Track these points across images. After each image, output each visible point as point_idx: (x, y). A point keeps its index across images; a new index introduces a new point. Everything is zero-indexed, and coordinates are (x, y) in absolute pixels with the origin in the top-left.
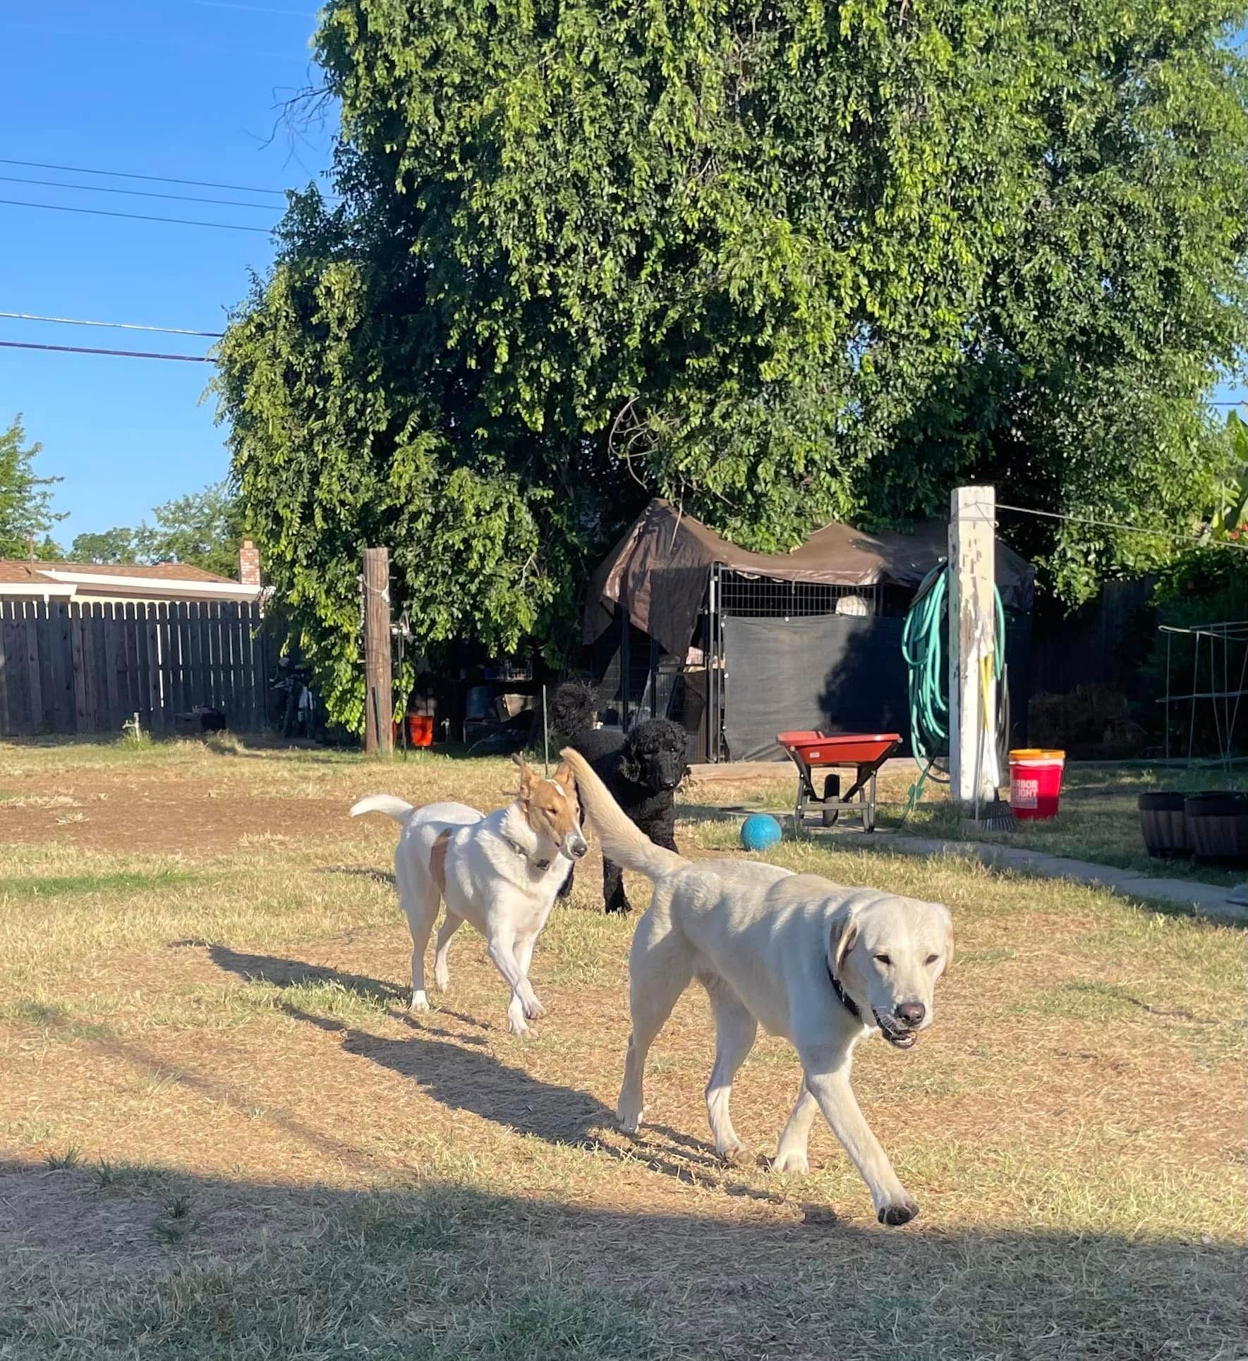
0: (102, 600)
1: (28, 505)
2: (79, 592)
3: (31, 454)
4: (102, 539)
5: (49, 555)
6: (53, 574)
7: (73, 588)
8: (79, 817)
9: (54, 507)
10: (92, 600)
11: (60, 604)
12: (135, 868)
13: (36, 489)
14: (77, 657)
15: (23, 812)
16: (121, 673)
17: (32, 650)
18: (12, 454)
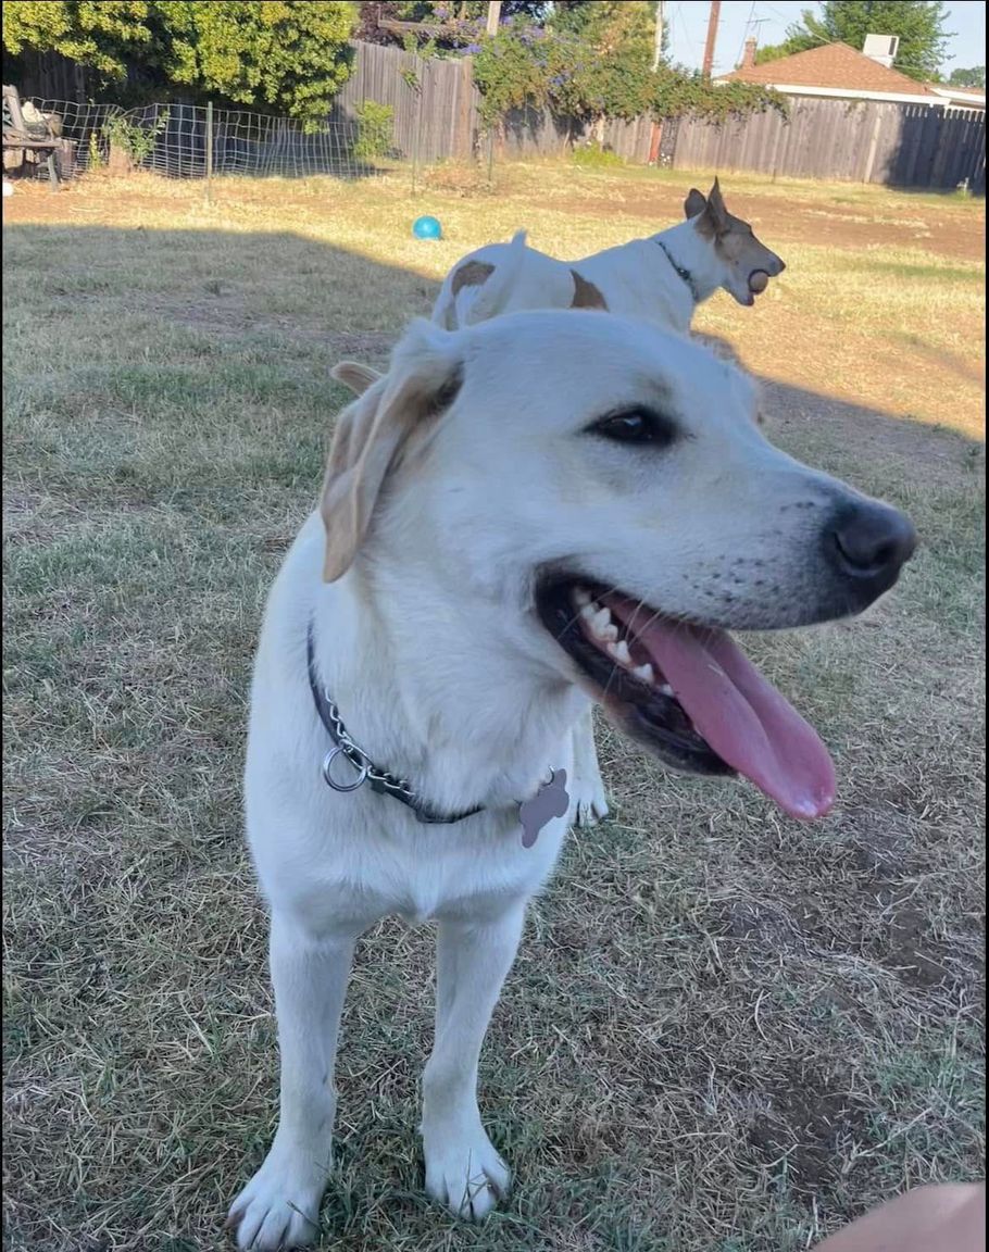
0: (965, 109)
1: (934, 49)
2: (951, 103)
3: (944, 18)
4: (968, 72)
5: (937, 81)
6: (938, 90)
7: (949, 100)
8: (927, 234)
9: (948, 51)
10: (959, 108)
11: (939, 109)
12: (957, 266)
13: (940, 40)
14: (942, 141)
15: (896, 227)
16: (964, 154)
17: (918, 136)
18: (934, 18)
